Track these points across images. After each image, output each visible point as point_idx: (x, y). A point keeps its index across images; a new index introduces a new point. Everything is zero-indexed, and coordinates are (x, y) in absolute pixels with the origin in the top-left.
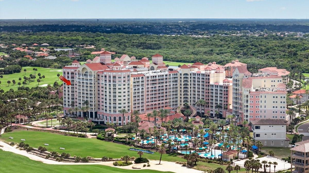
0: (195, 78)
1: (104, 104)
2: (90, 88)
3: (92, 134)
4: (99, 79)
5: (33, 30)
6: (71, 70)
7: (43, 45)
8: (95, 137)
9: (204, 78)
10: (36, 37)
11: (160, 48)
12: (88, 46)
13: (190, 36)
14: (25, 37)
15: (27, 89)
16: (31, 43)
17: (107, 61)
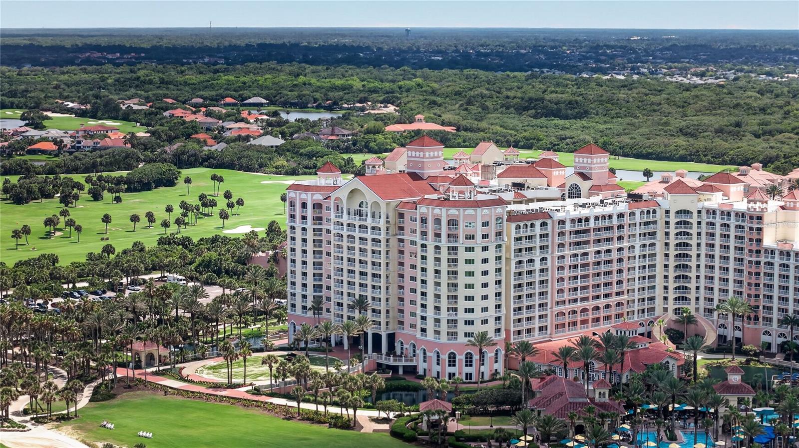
0: (712, 224)
1: (419, 312)
2: (373, 257)
3: (375, 414)
4: (401, 228)
5: (226, 59)
6: (313, 195)
7: (251, 101)
8: (386, 427)
9: (743, 227)
10: (231, 78)
11: (583, 114)
12: (379, 105)
13: (668, 78)
14: (202, 78)
15: (186, 243)
16: (217, 96)
17: (429, 169)
